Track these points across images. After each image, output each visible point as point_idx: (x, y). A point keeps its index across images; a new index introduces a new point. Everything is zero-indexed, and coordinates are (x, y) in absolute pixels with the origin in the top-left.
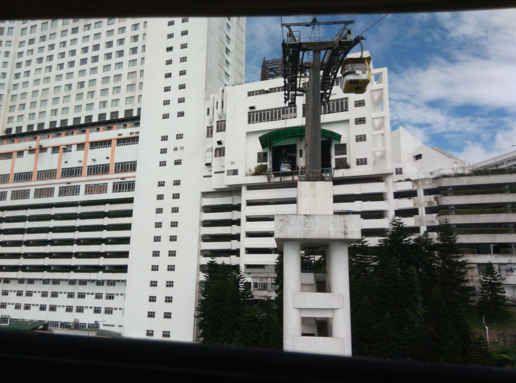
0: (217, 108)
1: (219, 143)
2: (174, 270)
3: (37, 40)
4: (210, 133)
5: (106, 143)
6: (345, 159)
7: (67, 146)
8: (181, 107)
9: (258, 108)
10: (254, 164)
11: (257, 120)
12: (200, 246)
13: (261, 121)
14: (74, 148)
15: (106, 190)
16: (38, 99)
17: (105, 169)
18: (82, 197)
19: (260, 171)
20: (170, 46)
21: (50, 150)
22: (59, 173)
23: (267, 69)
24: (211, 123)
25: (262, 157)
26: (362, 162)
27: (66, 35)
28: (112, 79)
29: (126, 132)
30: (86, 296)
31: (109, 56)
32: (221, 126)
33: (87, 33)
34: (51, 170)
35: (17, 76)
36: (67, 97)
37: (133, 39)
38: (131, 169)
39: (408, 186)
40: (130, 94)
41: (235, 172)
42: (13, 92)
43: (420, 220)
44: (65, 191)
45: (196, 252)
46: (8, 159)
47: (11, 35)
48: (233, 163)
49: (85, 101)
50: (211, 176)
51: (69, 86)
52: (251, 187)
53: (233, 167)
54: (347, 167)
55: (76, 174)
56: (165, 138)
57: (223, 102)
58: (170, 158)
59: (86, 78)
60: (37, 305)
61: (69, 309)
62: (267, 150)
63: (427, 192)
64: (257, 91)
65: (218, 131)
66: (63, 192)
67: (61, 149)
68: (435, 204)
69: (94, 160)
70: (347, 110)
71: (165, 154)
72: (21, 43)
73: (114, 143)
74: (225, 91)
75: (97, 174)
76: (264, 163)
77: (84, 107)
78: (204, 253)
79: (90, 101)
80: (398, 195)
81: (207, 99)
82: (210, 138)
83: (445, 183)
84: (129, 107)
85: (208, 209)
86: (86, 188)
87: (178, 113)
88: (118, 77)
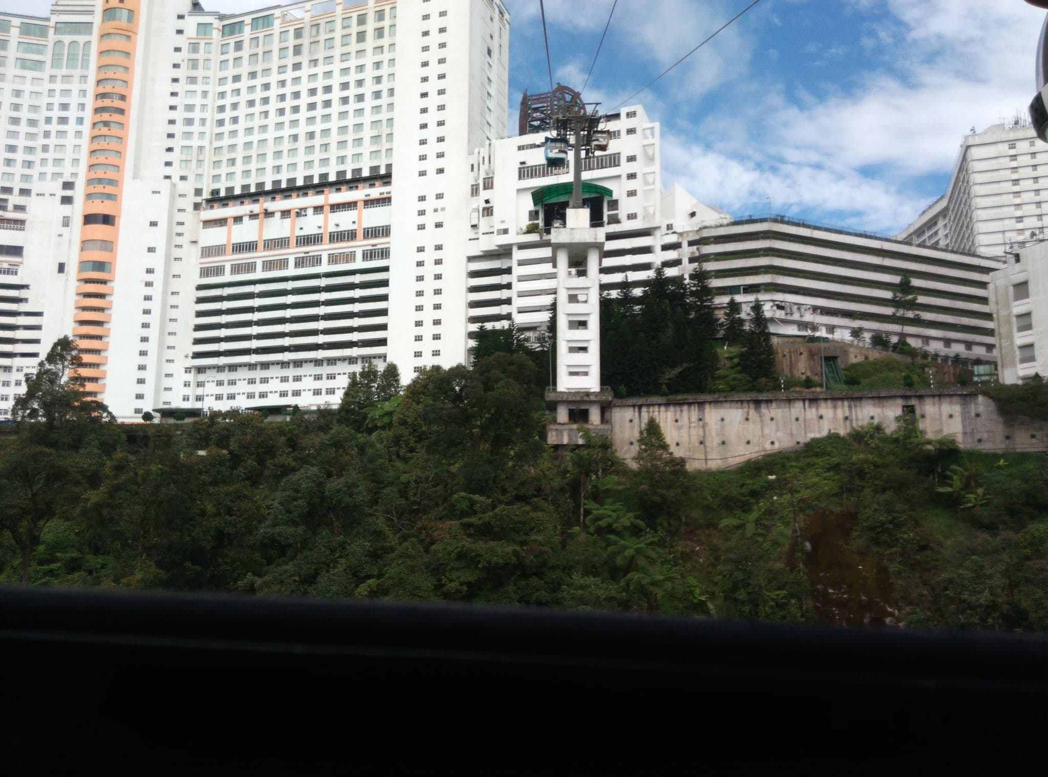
0: (483, 164)
1: (487, 201)
2: (440, 338)
3: (245, 77)
4: (475, 191)
5: (351, 205)
6: (617, 214)
7: (301, 209)
8: (440, 163)
9: (529, 164)
10: (525, 222)
11: (528, 176)
12: (467, 313)
13: (532, 177)
14: (310, 211)
15: (354, 259)
16: (253, 152)
17: (352, 235)
18: (325, 268)
19: (531, 230)
20: (425, 91)
21: (278, 215)
22: (293, 242)
23: (529, 109)
24: (476, 181)
25: (534, 215)
26: (631, 217)
27: (285, 72)
28: (351, 128)
29: (375, 192)
30: (337, 376)
31: (345, 100)
32: (489, 184)
33: (313, 71)
34: (282, 238)
35: (221, 123)
36: (293, 151)
37: (375, 81)
38: (383, 234)
39: (673, 239)
40: (375, 148)
41: (506, 231)
42: (217, 144)
43: (684, 269)
44: (303, 262)
45: (463, 319)
46: (221, 226)
47: (209, 69)
48: (503, 222)
49: (317, 156)
50: (478, 239)
51: (295, 138)
52: (522, 246)
53: (503, 226)
54: (618, 221)
55: (314, 242)
56: (422, 199)
57: (490, 157)
58: (429, 220)
59: (318, 127)
60: (276, 392)
61: (317, 392)
62: (539, 208)
63: (691, 244)
64: (527, 145)
65: (485, 188)
66: (299, 263)
67: (293, 214)
68: (697, 254)
69: (337, 225)
70: (619, 165)
71: (423, 216)
72: (222, 81)
73: (360, 205)
74: (492, 145)
75: (341, 240)
76: (536, 222)
77: (317, 163)
78: (473, 320)
79: (324, 156)
80: (665, 248)
81: (471, 153)
82: (475, 198)
83: (706, 234)
84: (375, 163)
85: (474, 274)
86: (329, 257)
87: (437, 170)
88: (359, 126)
